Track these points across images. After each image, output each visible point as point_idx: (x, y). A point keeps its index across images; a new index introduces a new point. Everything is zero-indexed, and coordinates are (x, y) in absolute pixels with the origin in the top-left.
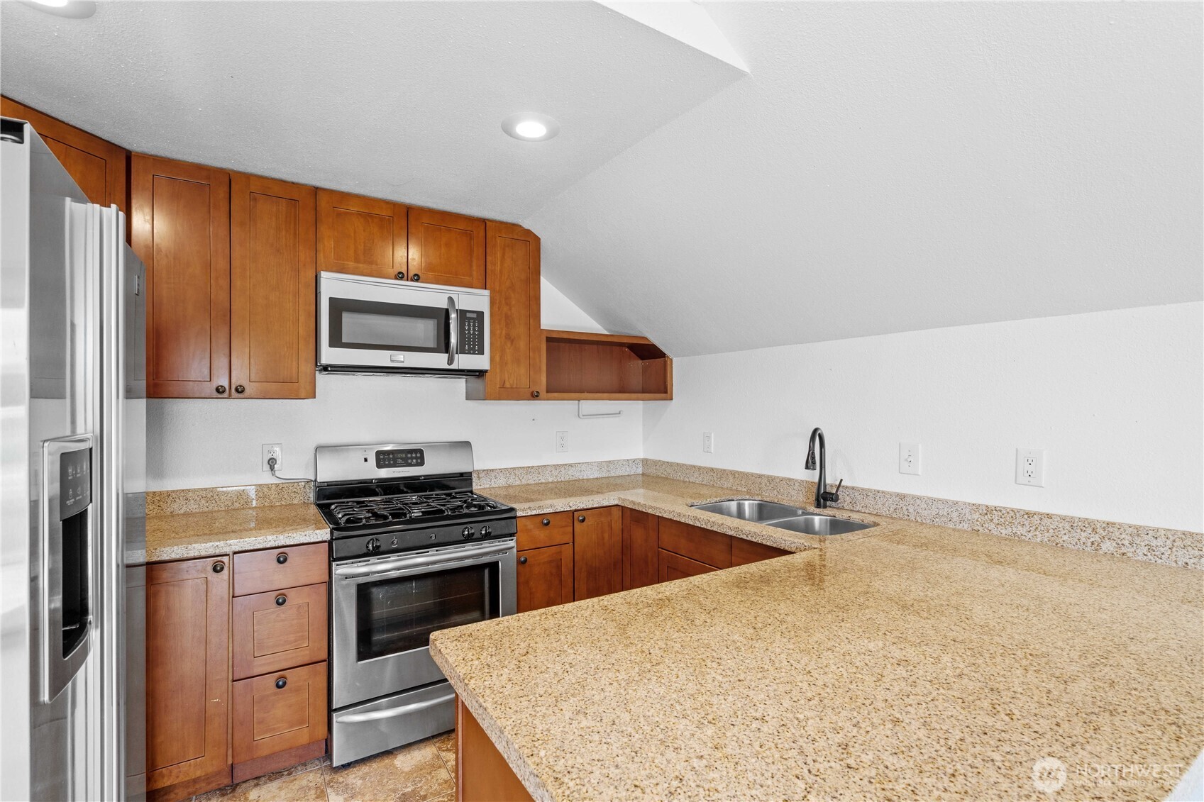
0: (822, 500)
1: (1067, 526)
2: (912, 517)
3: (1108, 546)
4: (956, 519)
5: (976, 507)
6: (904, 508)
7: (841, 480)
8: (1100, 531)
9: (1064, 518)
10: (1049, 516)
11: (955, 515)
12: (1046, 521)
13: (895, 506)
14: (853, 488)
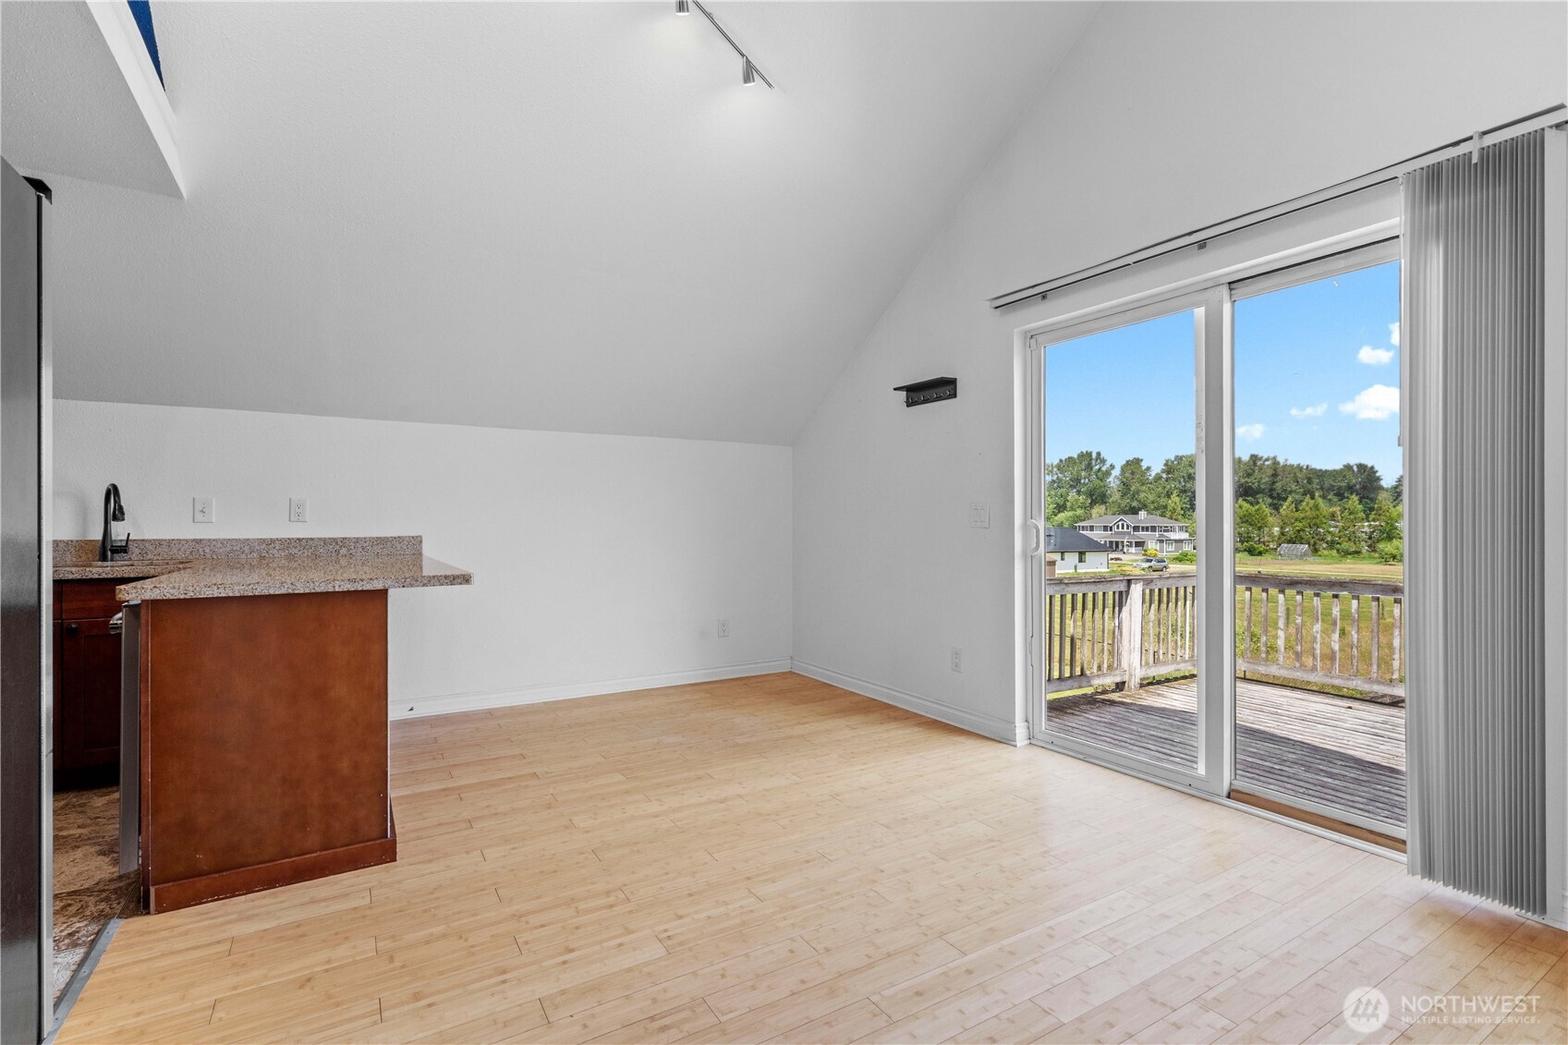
0: (109, 553)
1: (322, 543)
2: (209, 556)
3: (343, 551)
4: (247, 551)
5: (263, 541)
6: (201, 550)
7: (129, 534)
8: (339, 543)
9: (320, 539)
10: (312, 539)
11: (246, 549)
12: (310, 542)
13: (191, 550)
14: (143, 540)
